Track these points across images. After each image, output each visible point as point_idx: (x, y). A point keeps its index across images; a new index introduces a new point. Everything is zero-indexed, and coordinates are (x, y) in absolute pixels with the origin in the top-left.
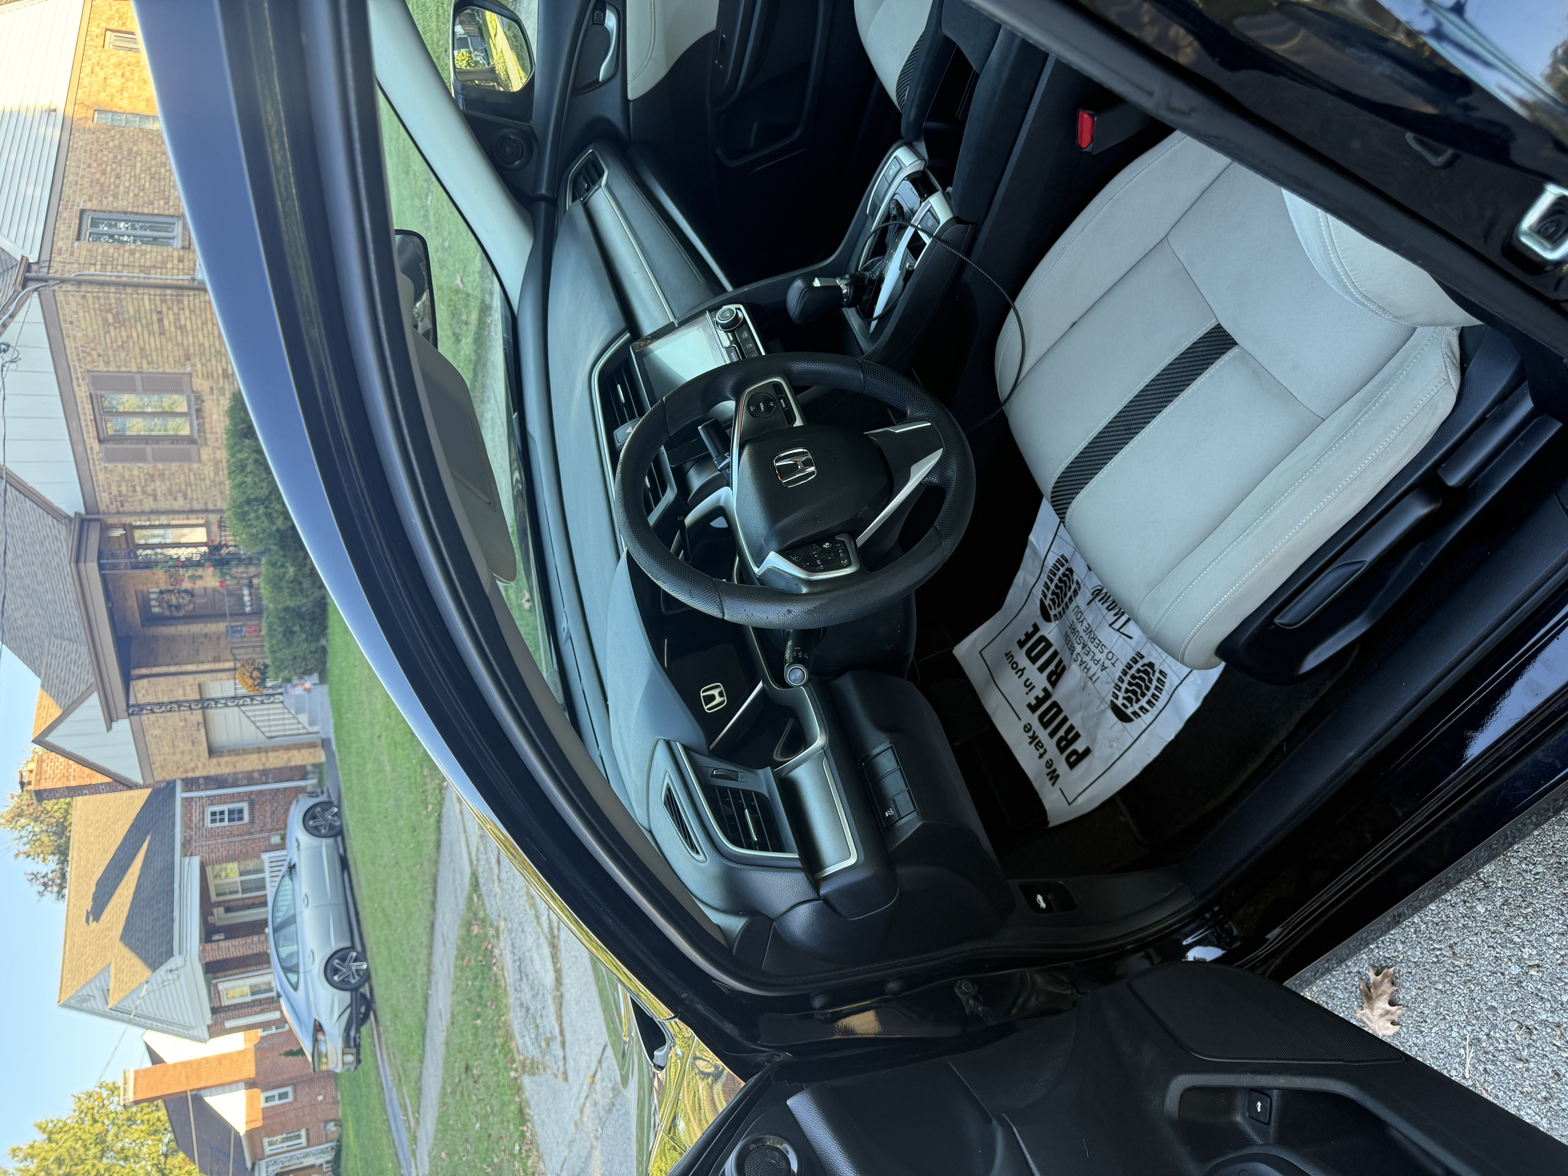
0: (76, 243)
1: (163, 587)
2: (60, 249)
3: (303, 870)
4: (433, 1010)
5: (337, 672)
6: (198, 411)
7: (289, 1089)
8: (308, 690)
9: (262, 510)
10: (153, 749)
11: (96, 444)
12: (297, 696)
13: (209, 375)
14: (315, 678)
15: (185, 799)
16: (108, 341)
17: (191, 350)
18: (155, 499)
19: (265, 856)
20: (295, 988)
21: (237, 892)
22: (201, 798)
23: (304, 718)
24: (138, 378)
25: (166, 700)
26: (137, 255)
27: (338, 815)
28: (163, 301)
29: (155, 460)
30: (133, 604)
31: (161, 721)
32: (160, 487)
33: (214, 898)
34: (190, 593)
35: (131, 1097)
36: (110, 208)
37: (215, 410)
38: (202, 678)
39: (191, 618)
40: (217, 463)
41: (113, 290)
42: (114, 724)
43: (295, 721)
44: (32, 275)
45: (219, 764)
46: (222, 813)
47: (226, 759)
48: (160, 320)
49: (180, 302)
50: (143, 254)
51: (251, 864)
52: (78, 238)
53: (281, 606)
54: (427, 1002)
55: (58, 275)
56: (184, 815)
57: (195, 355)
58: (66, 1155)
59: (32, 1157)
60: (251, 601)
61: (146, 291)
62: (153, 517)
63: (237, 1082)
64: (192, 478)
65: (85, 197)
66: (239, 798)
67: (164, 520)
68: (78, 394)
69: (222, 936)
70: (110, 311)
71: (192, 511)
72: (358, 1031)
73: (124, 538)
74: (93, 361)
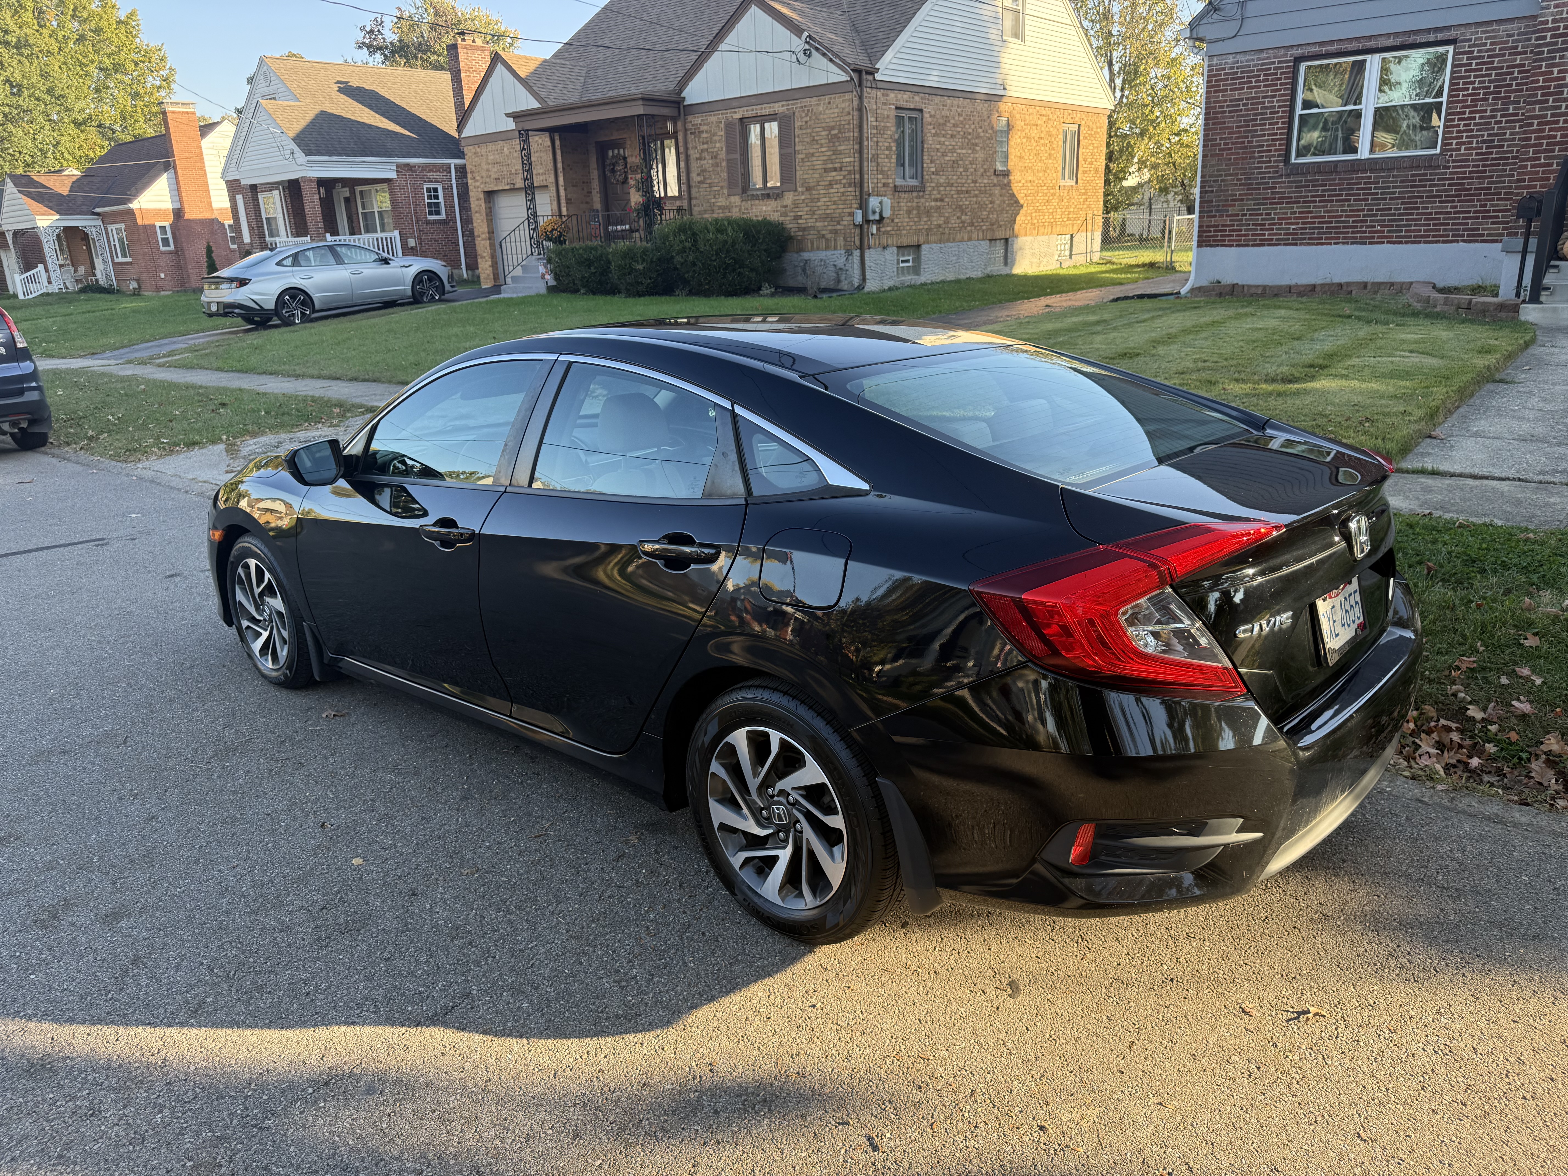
0: (893, 107)
1: (629, 160)
2: (887, 95)
3: (383, 270)
4: (264, 379)
5: (555, 302)
6: (769, 195)
7: (172, 247)
8: (543, 277)
10: (491, 147)
11: (738, 116)
12: (537, 267)
13: (796, 205)
14: (552, 283)
15: (448, 167)
16: (818, 130)
17: (814, 192)
18: (697, 159)
19: (396, 233)
20: (279, 264)
21: (364, 208)
22: (450, 180)
23: (518, 272)
24: (791, 150)
25: (533, 161)
26: (887, 152)
27: (432, 300)
28: (850, 172)
29: (728, 161)
30: (615, 136)
31: (516, 154)
32: (708, 163)
33: (358, 189)
34: (625, 182)
35: (169, 109)
36: (925, 131)
37: (769, 209)
38: (553, 189)
39: (605, 181)
40: (728, 208)
41: (856, 134)
42: (511, 119)
43: (516, 264)
44: (864, 76)
46: (437, 197)
47: (483, 205)
48: (835, 170)
50: (888, 156)
51: (388, 220)
52: (897, 108)
53: (611, 257)
54: (271, 374)
55: (865, 94)
56: (434, 165)
57: (811, 195)
60: (616, 231)
61: (857, 159)
62: (685, 155)
63: (181, 201)
64: (716, 188)
65: (933, 112)
66: (450, 212)
68: (777, 105)
69: (323, 197)
70: (840, 132)
71: (689, 187)
72: (239, 315)
73: (666, 132)
74: (802, 118)
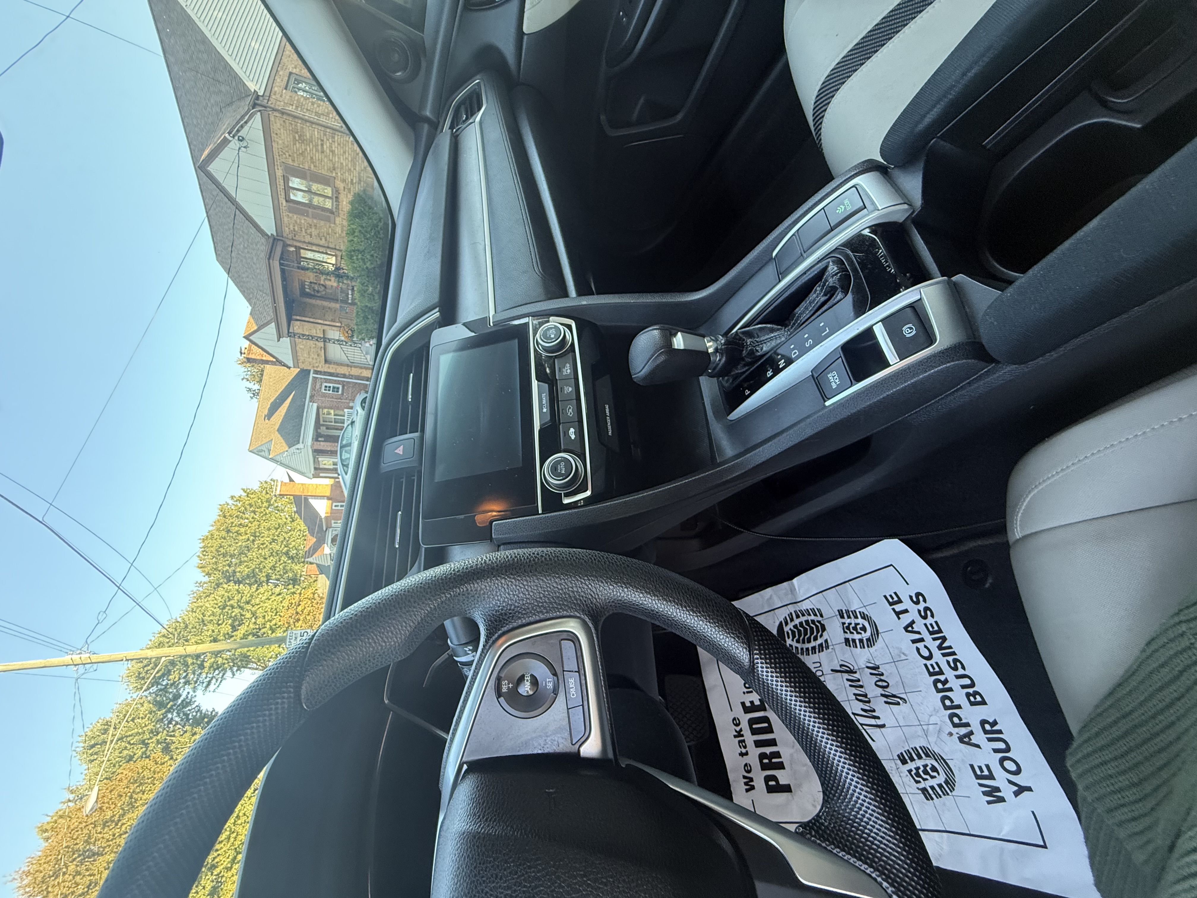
0: (284, 91)
1: (312, 281)
2: (276, 92)
3: (356, 424)
6: (336, 197)
9: (360, 256)
10: (299, 354)
11: (284, 204)
12: (367, 347)
13: (344, 181)
15: (313, 377)
16: (295, 149)
17: (336, 165)
18: (311, 237)
19: (346, 410)
21: (332, 422)
22: (321, 378)
24: (309, 172)
25: (307, 334)
26: (315, 106)
28: (325, 135)
29: (313, 218)
30: (296, 285)
31: (304, 343)
32: (314, 232)
33: (322, 422)
34: (325, 286)
35: (278, 493)
36: (305, 75)
37: (345, 199)
38: (325, 327)
39: (323, 298)
40: (343, 226)
41: (300, 122)
42: (281, 339)
44: (259, 102)
45: (329, 368)
46: (330, 387)
47: (333, 365)
48: (322, 145)
49: (333, 138)
50: (319, 106)
51: (341, 413)
52: (286, 89)
53: (363, 305)
55: (272, 106)
56: (312, 384)
57: (338, 168)
58: (253, 503)
59: (240, 501)
60: (351, 297)
61: (317, 127)
62: (309, 245)
63: (323, 496)
64: (330, 231)
65: (293, 66)
66: (338, 382)
67: (314, 248)
68: (277, 174)
69: (323, 439)
70: (297, 133)
71: (329, 247)
73: (295, 253)
74: (286, 158)
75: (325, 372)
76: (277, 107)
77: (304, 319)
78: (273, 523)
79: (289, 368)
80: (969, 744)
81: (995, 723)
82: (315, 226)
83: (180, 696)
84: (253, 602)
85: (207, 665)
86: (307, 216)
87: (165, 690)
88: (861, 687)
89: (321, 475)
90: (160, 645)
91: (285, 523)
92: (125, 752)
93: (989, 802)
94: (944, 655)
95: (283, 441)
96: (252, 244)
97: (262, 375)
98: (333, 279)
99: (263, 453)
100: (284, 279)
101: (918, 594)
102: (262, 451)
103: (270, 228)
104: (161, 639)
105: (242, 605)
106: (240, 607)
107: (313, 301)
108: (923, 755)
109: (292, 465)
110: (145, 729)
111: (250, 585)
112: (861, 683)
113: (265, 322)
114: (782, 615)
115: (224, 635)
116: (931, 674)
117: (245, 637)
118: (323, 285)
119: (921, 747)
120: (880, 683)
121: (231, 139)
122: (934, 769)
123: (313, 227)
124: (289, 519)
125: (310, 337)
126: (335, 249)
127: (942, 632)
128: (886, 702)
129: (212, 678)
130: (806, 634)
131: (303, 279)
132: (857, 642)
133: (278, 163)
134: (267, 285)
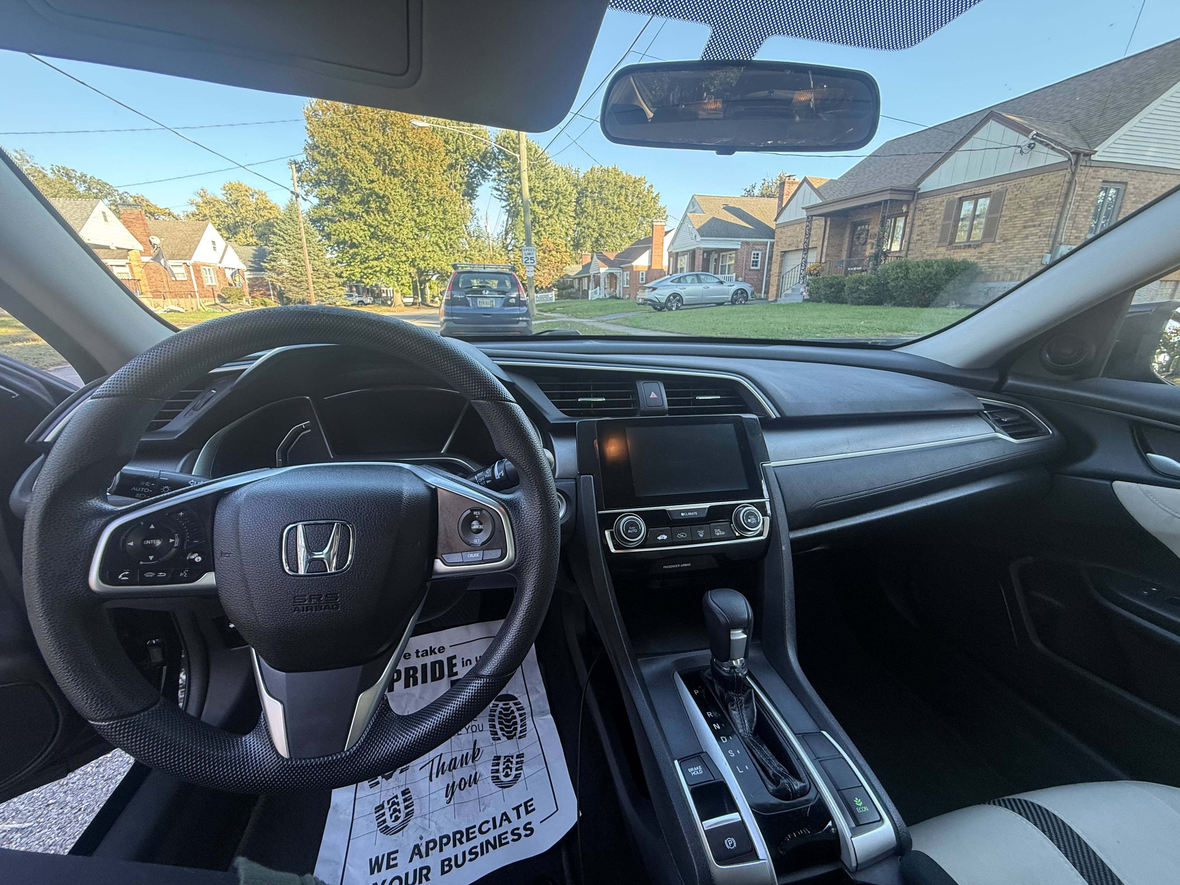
0: (1100, 180)
1: (870, 231)
2: (1098, 172)
3: (720, 287)
5: (808, 307)
6: (970, 246)
8: (802, 293)
9: (900, 275)
10: (790, 228)
11: (957, 196)
12: (800, 289)
13: (991, 251)
14: (807, 297)
15: (767, 242)
16: (1025, 199)
17: (1010, 242)
18: (919, 226)
19: (734, 275)
20: (672, 281)
21: (722, 263)
22: (766, 249)
23: (789, 292)
24: (998, 215)
25: (812, 233)
27: (740, 303)
28: (1047, 227)
29: (943, 226)
30: (865, 218)
31: (802, 231)
32: (927, 228)
33: (722, 254)
34: (865, 244)
35: (655, 224)
36: (1126, 199)
37: (968, 254)
38: (820, 249)
39: (852, 244)
40: (935, 255)
41: (1061, 200)
42: (805, 210)
43: (789, 287)
44: (1082, 157)
45: (777, 256)
46: (757, 258)
47: (780, 259)
48: (1034, 226)
49: (1045, 236)
51: (732, 271)
53: (846, 282)
55: (1078, 171)
56: (760, 242)
57: (1007, 244)
58: (646, 204)
59: (648, 193)
60: (854, 270)
61: (1057, 218)
62: (910, 225)
63: (651, 262)
64: (929, 243)
65: (1137, 185)
66: (763, 263)
67: (908, 230)
68: (993, 185)
69: (705, 257)
70: (1046, 199)
71: (909, 243)
73: (901, 212)
74: (1013, 192)
75: (772, 252)
76: (1077, 175)
77: (828, 228)
78: (628, 222)
79: (776, 220)
80: (413, 853)
81: (427, 879)
82: (933, 229)
83: (490, 170)
84: (561, 214)
85: (513, 186)
86: (944, 220)
87: (495, 158)
88: (462, 766)
89: (671, 259)
90: (529, 149)
91: (627, 232)
92: (451, 138)
93: (371, 860)
94: (482, 844)
95: (703, 223)
96: (907, 171)
97: (768, 197)
98: (873, 251)
99: (691, 207)
100: (870, 205)
101: (532, 830)
102: (694, 206)
103: (926, 186)
104: (534, 149)
105: (559, 206)
106: (557, 205)
107: (847, 234)
108: (407, 811)
109: (681, 234)
110: (467, 149)
111: (575, 211)
112: (464, 765)
113: (823, 194)
114: (523, 700)
115: (535, 196)
116: (468, 830)
117: (533, 212)
118: (866, 241)
119: (413, 810)
120: (463, 783)
121: (1030, 136)
122: (397, 818)
123: (932, 226)
124: (631, 235)
125: (808, 235)
126: (908, 250)
127: (500, 846)
128: (448, 785)
129: (501, 191)
130: (506, 721)
131: (872, 223)
132: (497, 768)
133: (1006, 184)
134: (863, 191)
